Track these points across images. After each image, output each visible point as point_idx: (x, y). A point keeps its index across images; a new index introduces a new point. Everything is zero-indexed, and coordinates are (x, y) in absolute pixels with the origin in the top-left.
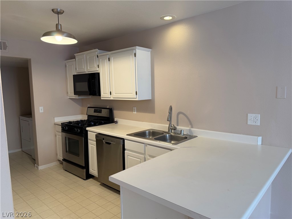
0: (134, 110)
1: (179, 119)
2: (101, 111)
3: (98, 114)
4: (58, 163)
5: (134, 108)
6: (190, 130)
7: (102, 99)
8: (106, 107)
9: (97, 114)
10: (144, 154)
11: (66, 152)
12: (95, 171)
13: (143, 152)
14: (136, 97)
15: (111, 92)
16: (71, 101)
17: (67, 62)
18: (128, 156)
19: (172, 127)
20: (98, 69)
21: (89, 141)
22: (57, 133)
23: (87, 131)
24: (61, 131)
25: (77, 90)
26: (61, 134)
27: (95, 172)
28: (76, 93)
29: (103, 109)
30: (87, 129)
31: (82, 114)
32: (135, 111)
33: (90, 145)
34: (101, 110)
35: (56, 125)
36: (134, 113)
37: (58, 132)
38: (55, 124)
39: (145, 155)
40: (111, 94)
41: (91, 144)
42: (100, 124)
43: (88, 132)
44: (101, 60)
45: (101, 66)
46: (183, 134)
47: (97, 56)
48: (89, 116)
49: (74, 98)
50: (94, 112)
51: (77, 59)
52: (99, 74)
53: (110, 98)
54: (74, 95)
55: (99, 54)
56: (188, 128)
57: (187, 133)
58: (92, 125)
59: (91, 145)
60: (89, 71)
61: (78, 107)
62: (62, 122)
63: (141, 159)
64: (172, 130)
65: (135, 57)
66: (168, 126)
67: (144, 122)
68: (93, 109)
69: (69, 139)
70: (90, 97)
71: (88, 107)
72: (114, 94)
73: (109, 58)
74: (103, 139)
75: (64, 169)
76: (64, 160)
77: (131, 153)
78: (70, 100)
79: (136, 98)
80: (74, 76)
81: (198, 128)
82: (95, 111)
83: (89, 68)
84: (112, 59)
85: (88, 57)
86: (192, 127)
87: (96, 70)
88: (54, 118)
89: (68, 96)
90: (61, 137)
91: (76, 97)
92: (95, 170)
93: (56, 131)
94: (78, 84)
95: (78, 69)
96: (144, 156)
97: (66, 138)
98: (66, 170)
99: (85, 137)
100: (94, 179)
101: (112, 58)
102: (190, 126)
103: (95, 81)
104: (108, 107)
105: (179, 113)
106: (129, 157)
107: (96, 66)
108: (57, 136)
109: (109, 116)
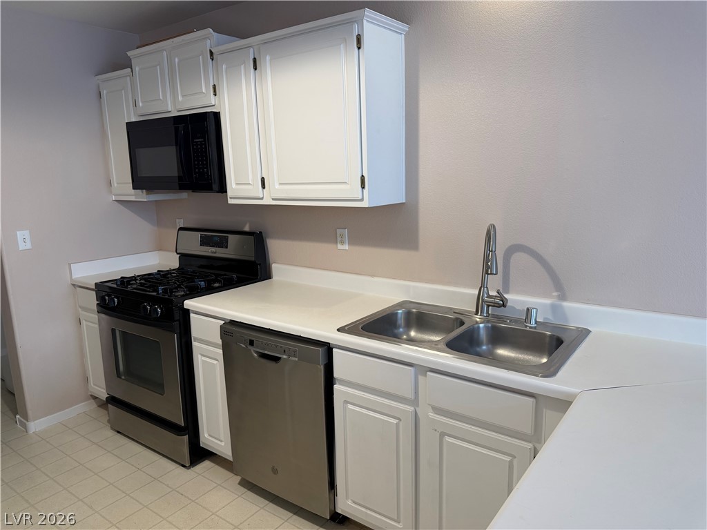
0: (339, 239)
1: (511, 268)
2: (227, 242)
3: (213, 249)
4: (93, 405)
5: (339, 231)
6: (554, 308)
7: (230, 201)
8: (239, 229)
9: (213, 252)
10: (415, 402)
11: (119, 375)
12: (221, 441)
13: (410, 395)
14: (360, 197)
15: (263, 180)
16: (121, 207)
17: (105, 81)
18: (346, 402)
19: (489, 296)
20: (213, 100)
21: (195, 344)
22: (83, 314)
23: (187, 312)
24: (95, 308)
25: (144, 172)
26: (95, 316)
27: (223, 444)
28: (139, 182)
29: (231, 237)
30: (189, 304)
31: (159, 248)
32: (342, 243)
33: (200, 356)
34: (227, 239)
35: (78, 289)
36: (340, 246)
37: (84, 309)
38: (74, 285)
39: (418, 406)
40: (263, 186)
41: (203, 355)
42: (228, 284)
43: (192, 315)
44: (224, 66)
45: (224, 90)
46: (536, 322)
47: (211, 53)
48: (184, 257)
49: (133, 198)
50: (201, 245)
51: (137, 69)
52: (217, 115)
53: (262, 199)
54: (133, 189)
55: (218, 44)
56: (548, 301)
57: (545, 319)
58: (202, 289)
59: (204, 358)
60: (180, 107)
61: (143, 228)
62: (98, 281)
63: (400, 420)
64: (488, 306)
65: (359, 48)
66: (477, 293)
67: (376, 279)
68: (199, 234)
69: (124, 334)
70: (184, 195)
71: (181, 229)
72: (277, 186)
73: (255, 60)
74: (252, 343)
75: (112, 428)
76: (113, 400)
77: (361, 394)
78: (119, 205)
79: (362, 200)
80: (130, 126)
81: (588, 302)
82: (205, 242)
83: (180, 98)
84: (266, 63)
85: (177, 60)
86: (563, 297)
87: (206, 103)
88: (70, 264)
89: (111, 192)
90: (97, 326)
91: (141, 196)
92: (222, 438)
93: (80, 307)
94: (144, 153)
95: (142, 102)
96: (412, 409)
97: (113, 331)
98: (118, 432)
99: (180, 333)
100: (218, 464)
101: (268, 58)
102: (555, 294)
103: (205, 141)
104: (247, 229)
105: (513, 250)
106: (350, 406)
107: (206, 88)
108: (84, 323)
109: (253, 259)
